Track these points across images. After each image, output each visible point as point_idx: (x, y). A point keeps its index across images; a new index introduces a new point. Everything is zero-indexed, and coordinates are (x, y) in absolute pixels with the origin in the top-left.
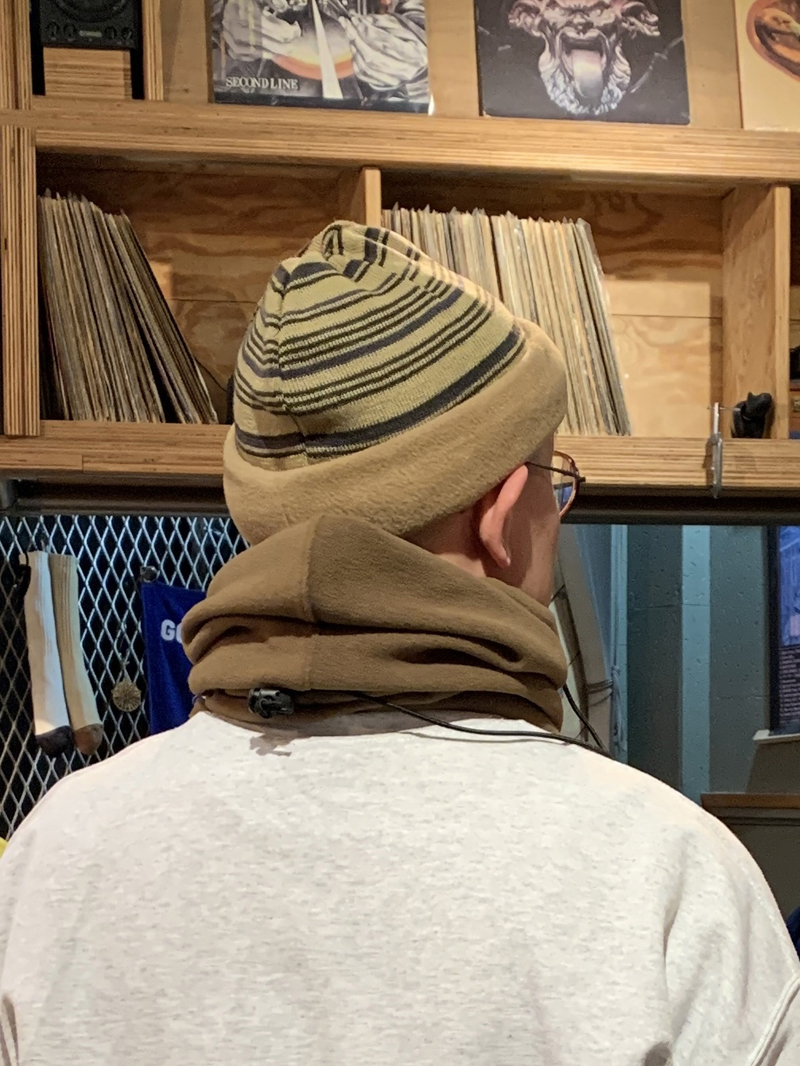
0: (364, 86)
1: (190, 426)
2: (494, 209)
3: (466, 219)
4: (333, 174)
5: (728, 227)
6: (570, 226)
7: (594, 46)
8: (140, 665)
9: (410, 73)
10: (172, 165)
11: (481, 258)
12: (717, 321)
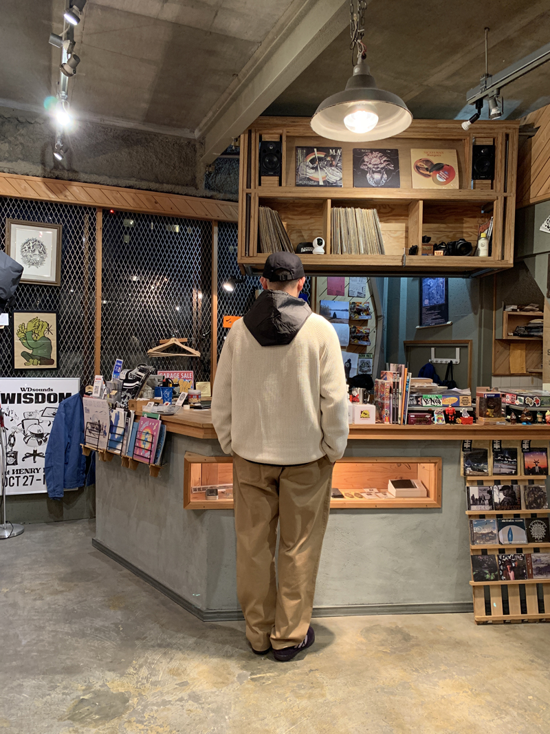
0: (328, 182)
2: (356, 207)
3: (350, 209)
5: (410, 211)
6: (372, 210)
7: (379, 172)
9: (338, 179)
11: (353, 217)
12: (407, 231)
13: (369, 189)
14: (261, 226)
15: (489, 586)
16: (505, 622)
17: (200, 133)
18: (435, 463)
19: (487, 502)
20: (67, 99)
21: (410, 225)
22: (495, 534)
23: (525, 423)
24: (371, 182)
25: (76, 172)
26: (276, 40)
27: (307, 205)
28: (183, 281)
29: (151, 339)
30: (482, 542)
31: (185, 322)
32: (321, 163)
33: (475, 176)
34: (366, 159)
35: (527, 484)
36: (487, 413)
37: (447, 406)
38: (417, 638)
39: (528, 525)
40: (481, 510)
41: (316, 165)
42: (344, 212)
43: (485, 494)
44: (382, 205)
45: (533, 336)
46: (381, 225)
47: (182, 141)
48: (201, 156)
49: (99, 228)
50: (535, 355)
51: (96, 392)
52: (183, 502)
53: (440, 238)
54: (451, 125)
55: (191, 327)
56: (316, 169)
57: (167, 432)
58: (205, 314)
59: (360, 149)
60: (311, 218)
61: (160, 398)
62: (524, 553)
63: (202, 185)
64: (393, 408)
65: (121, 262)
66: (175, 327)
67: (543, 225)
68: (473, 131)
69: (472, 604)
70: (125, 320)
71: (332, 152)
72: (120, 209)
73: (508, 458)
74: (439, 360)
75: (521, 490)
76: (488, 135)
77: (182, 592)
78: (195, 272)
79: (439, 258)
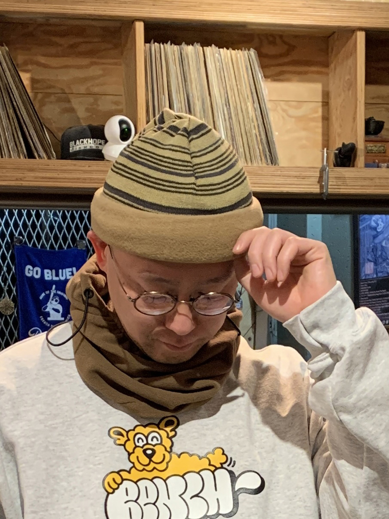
1: (41, 161)
2: (205, 43)
3: (190, 48)
4: (118, 24)
5: (332, 52)
6: (246, 52)
8: (14, 289)
10: (31, 20)
12: (326, 104)
42: (177, 54)
60: (92, 64)
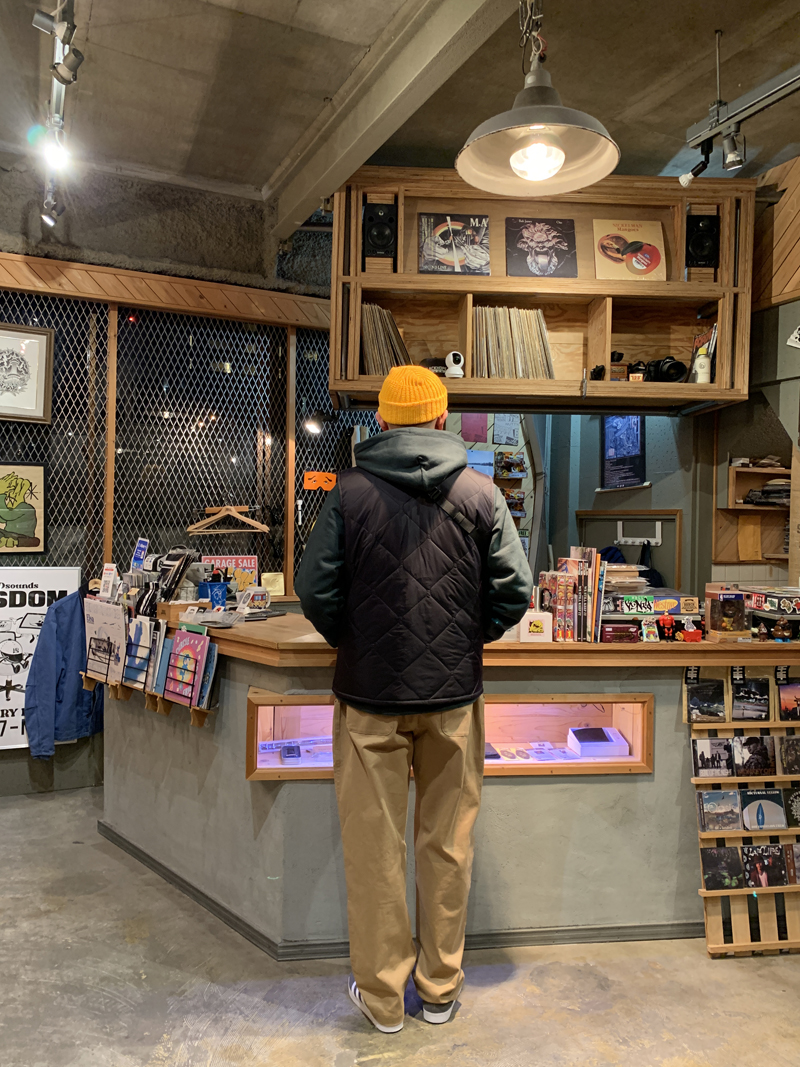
0: (468, 267)
3: (501, 309)
4: (457, 296)
5: (590, 313)
6: (536, 312)
7: (546, 253)
9: (484, 263)
11: (505, 322)
12: (586, 345)
13: (530, 279)
14: (365, 333)
15: (728, 896)
16: (754, 954)
17: (270, 192)
18: (643, 703)
19: (723, 764)
20: (62, 127)
21: (590, 336)
22: (737, 815)
23: (780, 641)
24: (534, 269)
25: (77, 247)
26: (393, 44)
27: (434, 303)
28: (242, 417)
29: (192, 507)
30: (717, 828)
31: (245, 481)
32: (458, 239)
33: (691, 262)
34: (526, 233)
35: (784, 734)
36: (724, 624)
37: (662, 613)
38: (620, 984)
39: (787, 798)
40: (714, 776)
41: (449, 242)
42: (492, 313)
43: (722, 751)
44: (549, 304)
45: (774, 504)
46: (548, 334)
47: (242, 204)
48: (272, 226)
49: (112, 334)
50: (773, 532)
51: (106, 590)
52: (244, 766)
53: (636, 355)
54: (656, 185)
55: (254, 488)
56: (449, 247)
57: (219, 655)
58: (275, 469)
59: (517, 219)
61: (207, 600)
62: (782, 843)
63: (272, 271)
64: (579, 617)
65: (146, 388)
66: (229, 487)
67: (792, 337)
68: (688, 194)
69: (703, 924)
70: (152, 477)
71: (474, 222)
72: (144, 306)
73: (755, 694)
74: (630, 541)
75: (775, 743)
76: (710, 200)
77: (244, 911)
78: (261, 405)
79: (636, 386)
